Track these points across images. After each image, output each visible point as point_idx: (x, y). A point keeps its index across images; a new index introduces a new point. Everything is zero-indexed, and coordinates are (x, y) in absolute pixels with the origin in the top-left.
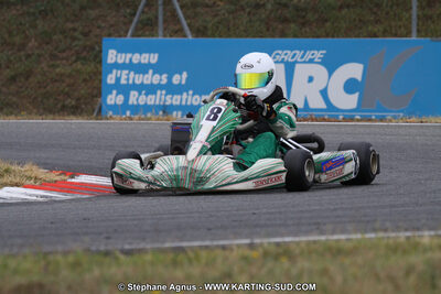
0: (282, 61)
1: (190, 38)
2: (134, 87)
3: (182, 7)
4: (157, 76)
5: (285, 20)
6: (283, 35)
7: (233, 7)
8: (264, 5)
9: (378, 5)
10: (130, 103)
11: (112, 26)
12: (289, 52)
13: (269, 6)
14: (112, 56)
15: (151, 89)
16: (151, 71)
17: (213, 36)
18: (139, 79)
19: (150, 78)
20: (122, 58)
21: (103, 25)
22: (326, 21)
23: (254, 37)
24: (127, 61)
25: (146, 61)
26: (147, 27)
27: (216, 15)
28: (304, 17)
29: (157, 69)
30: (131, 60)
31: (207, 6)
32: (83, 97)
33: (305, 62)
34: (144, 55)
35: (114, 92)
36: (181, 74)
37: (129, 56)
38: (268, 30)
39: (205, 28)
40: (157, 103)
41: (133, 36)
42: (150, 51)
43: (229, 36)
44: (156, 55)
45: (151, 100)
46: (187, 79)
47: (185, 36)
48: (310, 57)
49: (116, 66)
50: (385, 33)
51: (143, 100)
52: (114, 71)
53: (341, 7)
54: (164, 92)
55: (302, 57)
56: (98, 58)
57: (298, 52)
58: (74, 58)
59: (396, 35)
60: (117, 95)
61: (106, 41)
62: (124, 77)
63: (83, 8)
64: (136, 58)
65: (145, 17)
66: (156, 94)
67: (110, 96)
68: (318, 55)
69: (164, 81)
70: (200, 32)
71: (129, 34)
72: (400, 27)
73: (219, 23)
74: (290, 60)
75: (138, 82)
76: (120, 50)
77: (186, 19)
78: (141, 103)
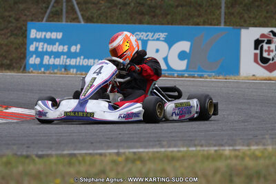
0: (140, 39)
1: (83, 23)
2: (47, 53)
3: (78, 4)
4: (61, 47)
5: (142, 14)
6: (141, 23)
7: (110, 5)
8: (129, 4)
9: (200, 6)
10: (44, 63)
11: (33, 15)
12: (144, 33)
13: (132, 4)
14: (33, 33)
15: (57, 55)
16: (57, 44)
17: (97, 22)
18: (50, 48)
19: (57, 48)
20: (40, 35)
21: (28, 14)
22: (168, 14)
23: (123, 23)
24: (43, 37)
25: (55, 37)
26: (56, 16)
27: (99, 9)
28: (154, 12)
29: (62, 42)
30: (45, 36)
31: (94, 3)
32: (14, 58)
33: (154, 40)
34: (53, 33)
35: (34, 56)
36: (76, 46)
37: (44, 33)
38: (131, 19)
39: (92, 17)
40: (61, 64)
41: (46, 21)
42: (57, 31)
43: (107, 23)
44: (61, 34)
45: (57, 61)
46: (80, 49)
47: (79, 22)
48: (157, 37)
49: (36, 40)
50: (204, 23)
51: (52, 61)
52: (34, 43)
53: (177, 6)
54: (65, 57)
55: (152, 37)
56: (24, 34)
57: (149, 34)
58: (9, 34)
59: (211, 24)
60: (36, 57)
61: (30, 24)
62: (40, 47)
63: (15, 3)
64: (48, 35)
65: (54, 9)
66: (59, 57)
67: (31, 59)
68: (163, 35)
69: (66, 50)
70: (89, 20)
71: (44, 20)
72: (214, 19)
73: (101, 14)
74: (145, 38)
75: (49, 50)
76: (38, 30)
77: (80, 11)
78: (51, 63)
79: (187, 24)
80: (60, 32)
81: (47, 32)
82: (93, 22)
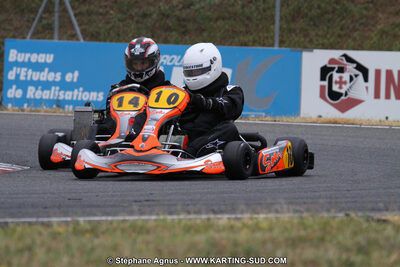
0: (162, 64)
1: (82, 41)
2: (32, 83)
3: (76, 15)
4: (52, 74)
5: (169, 29)
6: (166, 41)
8: (151, 15)
9: (249, 18)
10: (28, 96)
11: (16, 29)
12: (167, 57)
13: (155, 16)
14: (13, 55)
15: (46, 85)
16: (47, 70)
17: (105, 41)
18: (36, 76)
19: (46, 76)
20: (22, 57)
21: (8, 27)
22: (204, 30)
24: (26, 60)
25: (43, 61)
26: (45, 31)
27: (108, 23)
28: (184, 26)
29: (52, 68)
30: (29, 59)
31: (101, 14)
34: (41, 55)
35: (14, 87)
36: (73, 73)
37: (28, 55)
39: (98, 34)
40: (51, 98)
41: (31, 38)
42: (46, 51)
44: (52, 56)
45: (46, 95)
46: (78, 78)
47: (78, 39)
49: (17, 64)
50: (254, 43)
51: (39, 94)
52: (15, 68)
53: (217, 20)
54: (58, 88)
55: (179, 61)
57: (175, 57)
59: (264, 45)
60: (16, 89)
61: (8, 42)
62: (23, 74)
64: (34, 58)
65: (44, 22)
66: (50, 89)
67: (9, 91)
69: (58, 78)
71: (29, 37)
72: (267, 38)
73: (110, 29)
74: (169, 64)
75: (35, 78)
76: (20, 50)
77: (80, 25)
78: (38, 97)
79: (231, 45)
80: (50, 53)
81: (32, 53)
82: (100, 40)
